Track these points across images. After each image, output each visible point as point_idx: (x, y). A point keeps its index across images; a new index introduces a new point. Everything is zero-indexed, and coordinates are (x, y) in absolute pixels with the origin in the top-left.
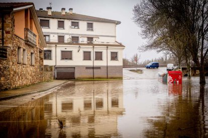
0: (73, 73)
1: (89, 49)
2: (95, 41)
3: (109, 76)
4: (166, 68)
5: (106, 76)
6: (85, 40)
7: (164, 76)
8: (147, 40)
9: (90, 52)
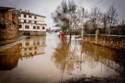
0: (30, 33)
1: (35, 25)
2: (37, 23)
4: (59, 32)
5: (41, 34)
6: (34, 22)
8: (55, 24)
9: (35, 26)
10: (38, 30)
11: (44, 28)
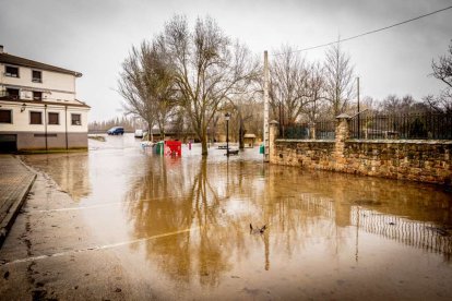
3: (70, 146)
11: (76, 119)
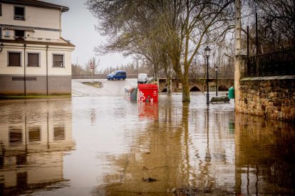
3: (50, 91)
4: (136, 80)
5: (45, 92)
7: (133, 91)
8: (107, 37)
9: (19, 54)
10: (32, 71)
